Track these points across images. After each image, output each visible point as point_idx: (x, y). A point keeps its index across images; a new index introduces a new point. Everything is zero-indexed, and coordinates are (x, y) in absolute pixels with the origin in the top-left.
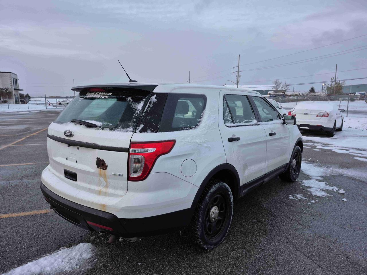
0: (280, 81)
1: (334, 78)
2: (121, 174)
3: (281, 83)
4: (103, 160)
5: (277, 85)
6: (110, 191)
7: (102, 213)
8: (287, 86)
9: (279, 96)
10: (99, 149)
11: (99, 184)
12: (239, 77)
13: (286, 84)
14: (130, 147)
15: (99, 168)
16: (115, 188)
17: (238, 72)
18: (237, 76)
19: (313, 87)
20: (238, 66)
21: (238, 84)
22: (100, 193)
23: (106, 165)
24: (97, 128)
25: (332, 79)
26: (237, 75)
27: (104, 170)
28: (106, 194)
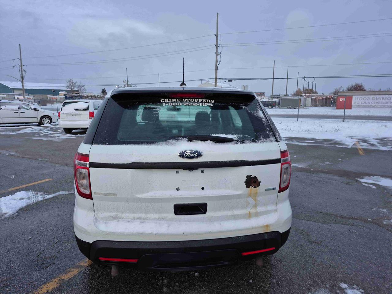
0: (74, 81)
1: (126, 81)
2: (274, 187)
3: (76, 83)
4: (255, 177)
5: (72, 85)
6: (260, 209)
7: (266, 235)
8: (83, 86)
9: (75, 97)
10: (250, 166)
11: (246, 206)
12: (23, 72)
13: (81, 84)
14: (281, 157)
15: (249, 187)
16: (265, 204)
17: (21, 66)
18: (20, 71)
19: (104, 88)
20: (19, 58)
21: (23, 80)
22: (249, 216)
23: (259, 181)
24: (234, 142)
25: (124, 82)
26: (20, 69)
27: (255, 187)
28: (257, 215)
